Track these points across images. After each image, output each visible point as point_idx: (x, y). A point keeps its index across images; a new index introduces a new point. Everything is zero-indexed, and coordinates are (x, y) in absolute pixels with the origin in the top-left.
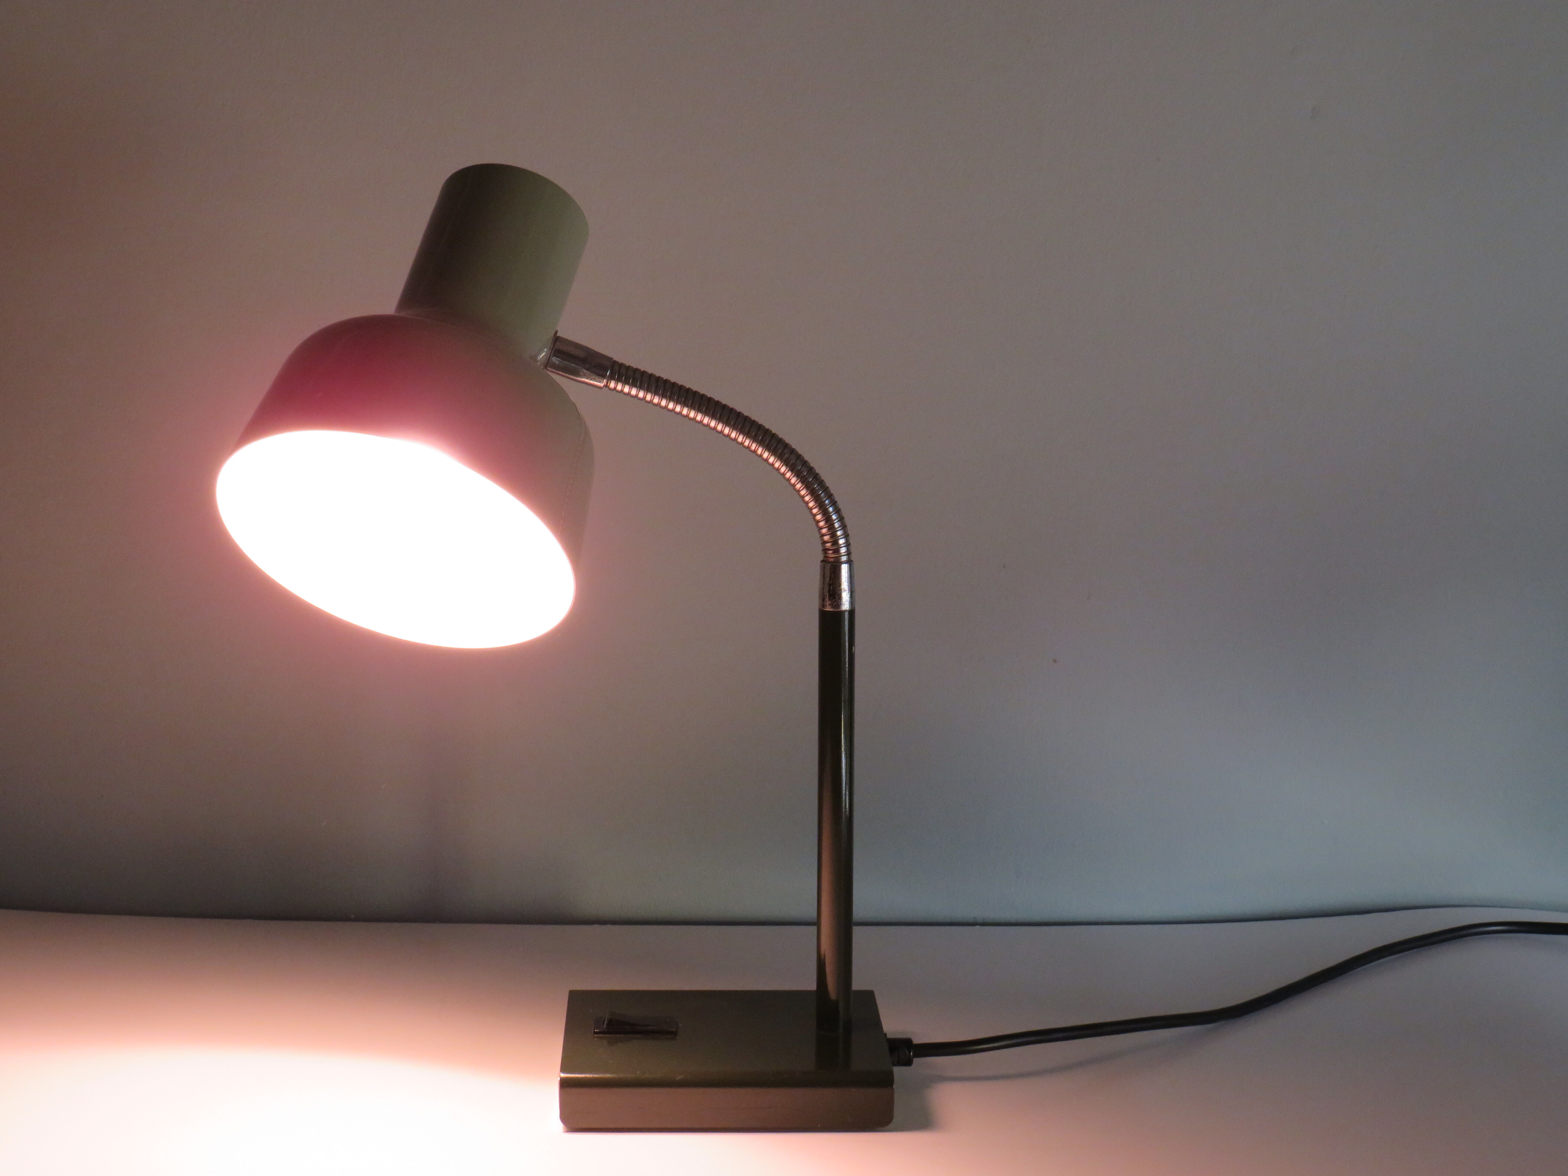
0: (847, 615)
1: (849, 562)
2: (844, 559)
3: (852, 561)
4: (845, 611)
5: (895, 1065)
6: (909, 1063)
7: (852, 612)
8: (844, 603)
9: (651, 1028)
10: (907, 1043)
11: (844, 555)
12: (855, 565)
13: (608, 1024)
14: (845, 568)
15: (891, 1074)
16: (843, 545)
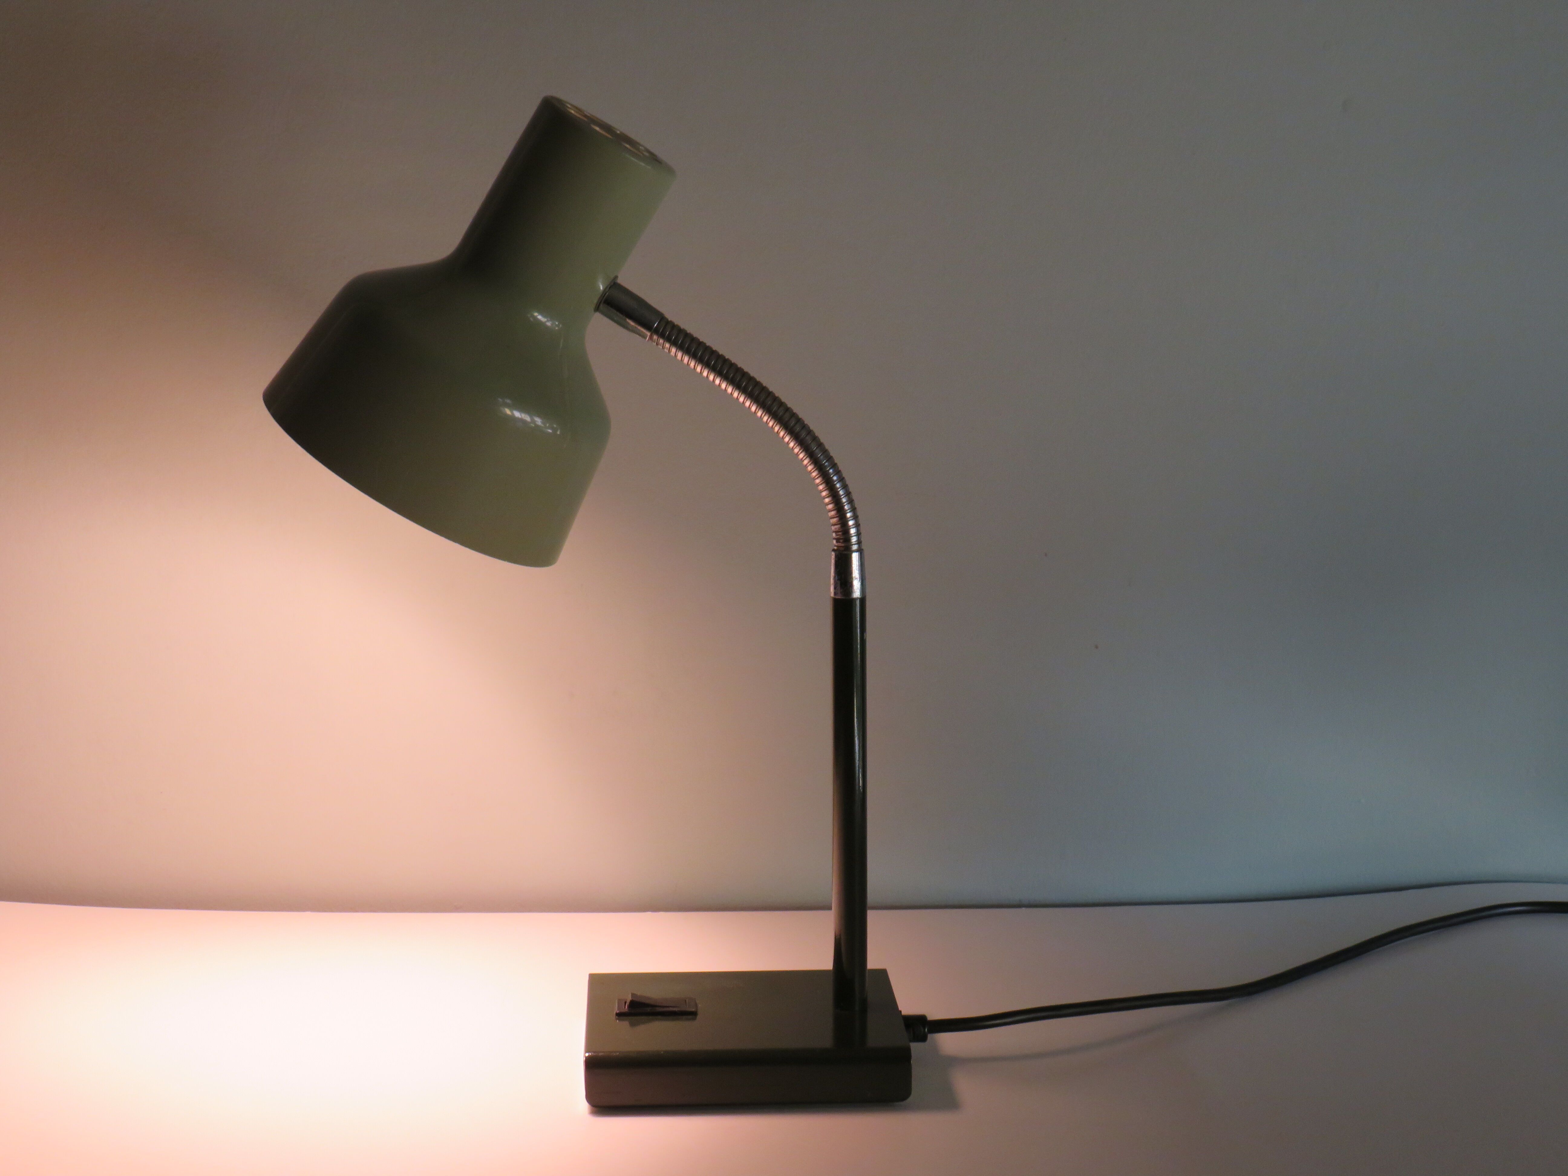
0: (858, 602)
1: (860, 551)
2: (855, 547)
3: (862, 549)
4: (856, 599)
5: (911, 1041)
6: (923, 1039)
7: (863, 600)
8: (855, 591)
9: (671, 1009)
10: (921, 1020)
11: (855, 544)
12: (866, 553)
13: (630, 1006)
14: (855, 557)
15: (908, 1050)
16: (853, 535)
